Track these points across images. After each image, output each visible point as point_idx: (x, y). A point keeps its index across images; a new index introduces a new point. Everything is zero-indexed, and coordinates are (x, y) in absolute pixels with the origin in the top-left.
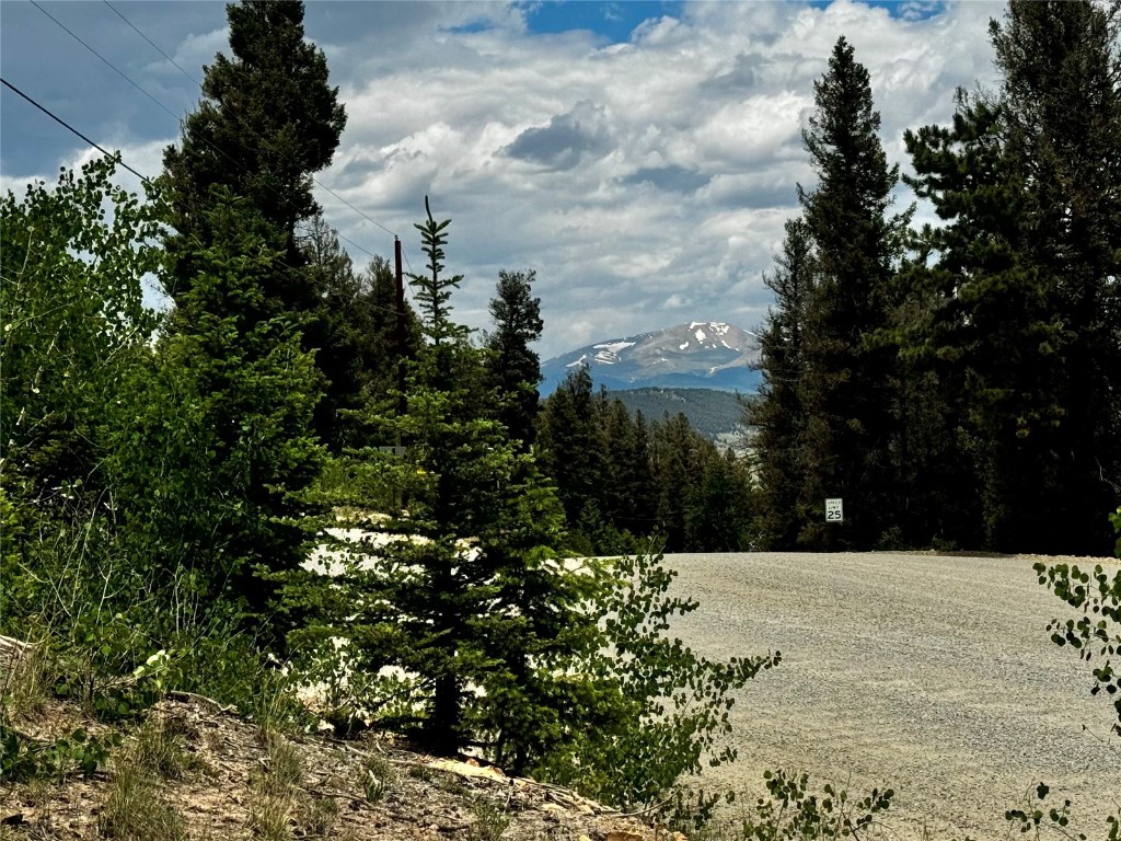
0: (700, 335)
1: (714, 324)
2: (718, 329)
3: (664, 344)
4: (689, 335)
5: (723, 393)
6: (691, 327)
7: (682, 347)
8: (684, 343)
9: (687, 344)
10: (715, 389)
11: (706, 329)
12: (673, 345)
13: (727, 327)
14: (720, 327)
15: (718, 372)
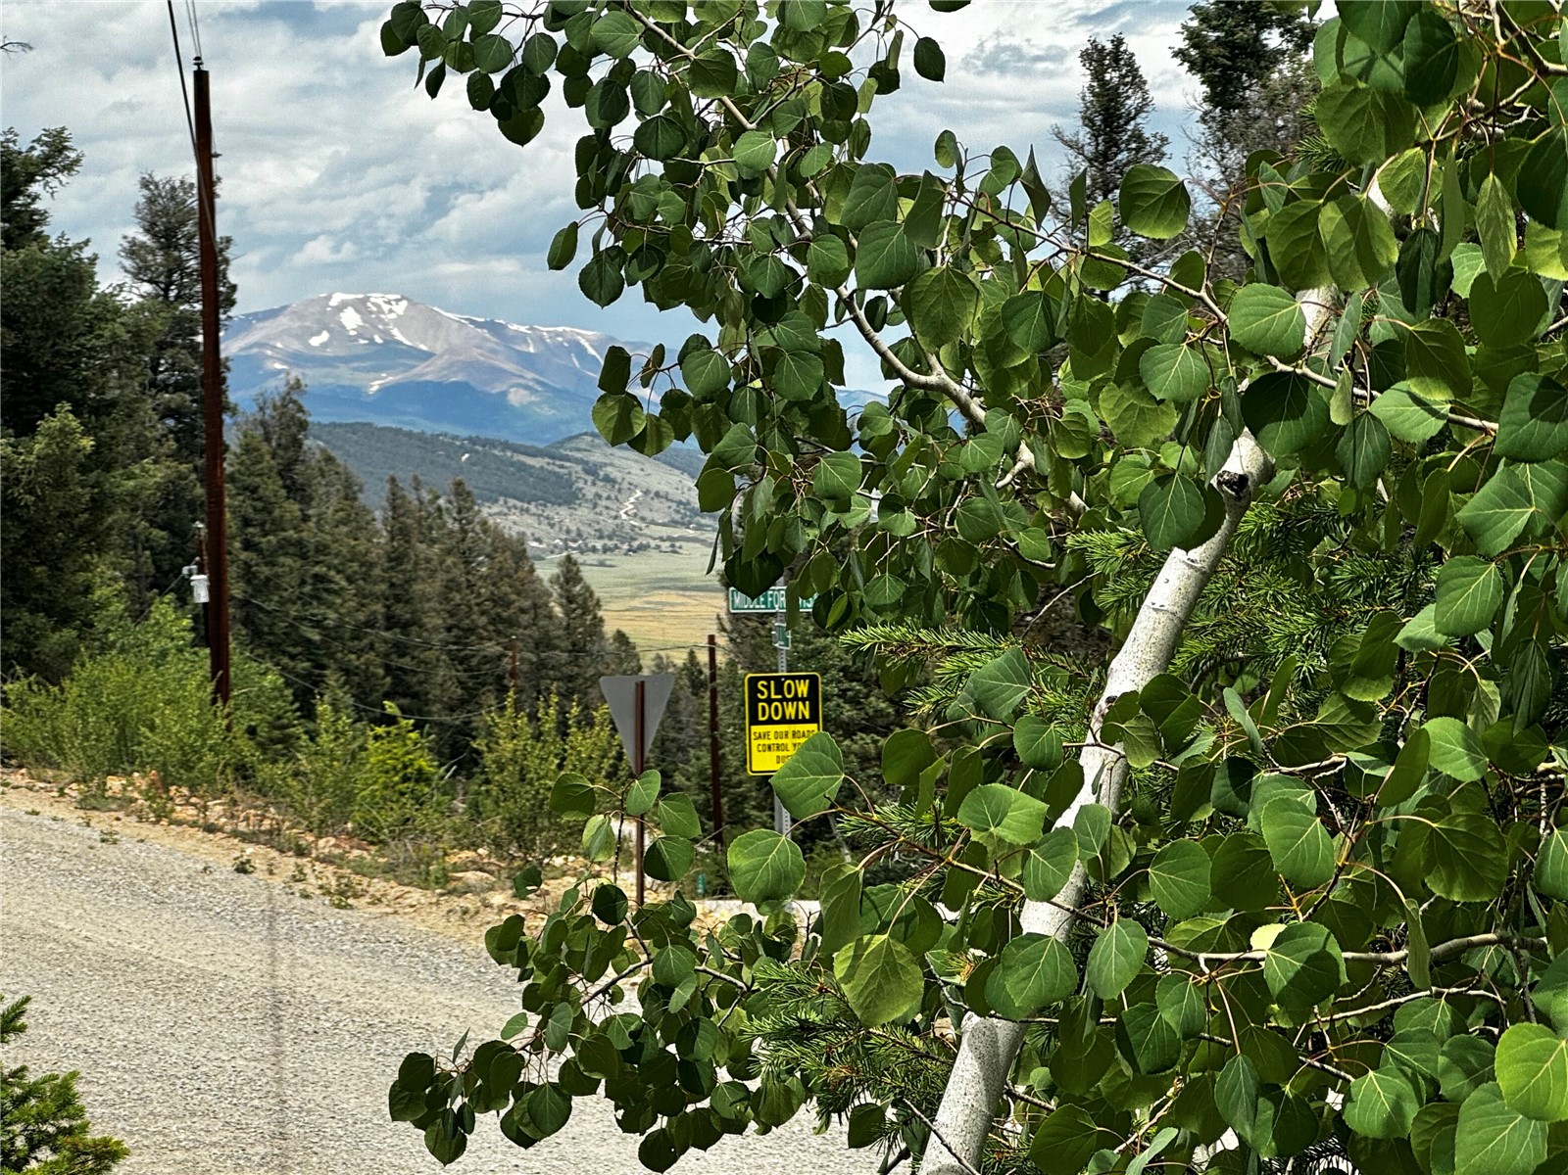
0: (351, 320)
1: (377, 298)
2: (386, 308)
3: (279, 336)
4: (328, 320)
5: (398, 431)
6: (334, 302)
7: (315, 341)
8: (318, 333)
9: (325, 336)
10: (382, 422)
11: (361, 306)
12: (297, 337)
13: (404, 303)
14: (389, 302)
15: (385, 390)
